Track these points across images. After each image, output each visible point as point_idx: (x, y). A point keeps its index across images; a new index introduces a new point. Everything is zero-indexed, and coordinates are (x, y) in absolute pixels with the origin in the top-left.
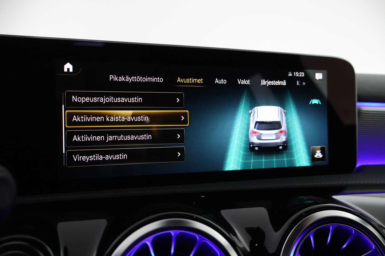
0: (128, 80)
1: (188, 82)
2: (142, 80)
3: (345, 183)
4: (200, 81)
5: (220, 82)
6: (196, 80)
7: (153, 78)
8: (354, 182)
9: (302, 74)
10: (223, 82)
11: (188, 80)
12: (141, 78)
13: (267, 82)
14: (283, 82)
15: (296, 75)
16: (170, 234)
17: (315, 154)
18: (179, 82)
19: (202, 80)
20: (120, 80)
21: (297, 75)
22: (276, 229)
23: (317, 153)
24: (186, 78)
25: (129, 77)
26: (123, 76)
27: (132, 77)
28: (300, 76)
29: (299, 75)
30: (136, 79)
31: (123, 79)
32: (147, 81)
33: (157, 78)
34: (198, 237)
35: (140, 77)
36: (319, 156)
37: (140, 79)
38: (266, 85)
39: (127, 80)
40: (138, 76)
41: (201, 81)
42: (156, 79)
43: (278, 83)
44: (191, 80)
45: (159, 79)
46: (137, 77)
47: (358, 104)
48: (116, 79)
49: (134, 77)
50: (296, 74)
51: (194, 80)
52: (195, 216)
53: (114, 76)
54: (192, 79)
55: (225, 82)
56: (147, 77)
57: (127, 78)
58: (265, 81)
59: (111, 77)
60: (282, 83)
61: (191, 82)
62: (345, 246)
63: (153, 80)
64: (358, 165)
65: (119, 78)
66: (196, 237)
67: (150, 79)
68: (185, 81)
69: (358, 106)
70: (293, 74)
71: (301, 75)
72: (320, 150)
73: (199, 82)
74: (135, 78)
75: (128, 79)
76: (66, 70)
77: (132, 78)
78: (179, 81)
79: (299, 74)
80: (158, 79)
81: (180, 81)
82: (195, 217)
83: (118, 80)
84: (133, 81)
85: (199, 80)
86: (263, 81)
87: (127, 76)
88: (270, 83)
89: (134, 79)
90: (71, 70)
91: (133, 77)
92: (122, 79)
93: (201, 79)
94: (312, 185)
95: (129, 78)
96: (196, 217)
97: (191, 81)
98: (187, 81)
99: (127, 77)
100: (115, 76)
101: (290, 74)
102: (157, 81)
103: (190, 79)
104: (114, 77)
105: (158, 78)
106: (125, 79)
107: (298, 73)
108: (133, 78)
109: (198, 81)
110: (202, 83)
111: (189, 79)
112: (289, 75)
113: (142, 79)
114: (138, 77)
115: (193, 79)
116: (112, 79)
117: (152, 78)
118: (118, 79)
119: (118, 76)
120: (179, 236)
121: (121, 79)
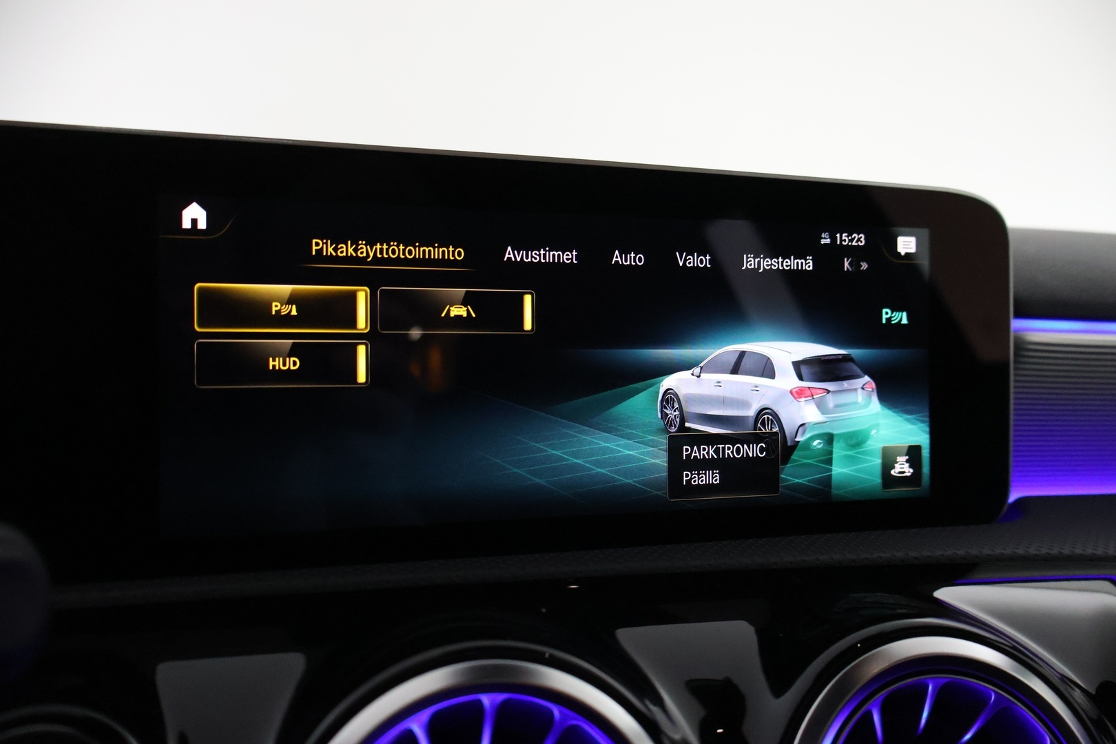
0: (365, 255)
1: (536, 259)
2: (404, 254)
3: (974, 552)
4: (570, 257)
5: (626, 261)
6: (559, 255)
7: (436, 249)
8: (998, 551)
9: (859, 240)
10: (635, 261)
11: (536, 254)
12: (401, 247)
13: (759, 262)
14: (806, 260)
15: (841, 240)
16: (480, 703)
17: (894, 468)
18: (509, 259)
19: (574, 253)
20: (342, 252)
21: (845, 240)
22: (778, 688)
23: (897, 462)
24: (529, 248)
25: (366, 245)
26: (349, 242)
27: (376, 245)
28: (854, 244)
29: (851, 241)
30: (387, 250)
31: (350, 250)
32: (417, 257)
33: (448, 248)
34: (556, 713)
35: (398, 246)
36: (904, 472)
37: (398, 250)
38: (755, 270)
39: (362, 253)
40: (392, 243)
41: (572, 259)
42: (443, 252)
43: (791, 263)
44: (545, 255)
45: (453, 252)
46: (390, 246)
47: (1016, 324)
48: (330, 250)
49: (382, 245)
50: (843, 238)
51: (551, 256)
52: (548, 651)
53: (325, 241)
54: (546, 251)
55: (640, 259)
56: (436, 245)
57: (362, 248)
58: (754, 258)
59: (316, 245)
60: (802, 263)
61: (543, 261)
62: (968, 737)
63: (436, 253)
64: (1013, 497)
65: (339, 247)
66: (551, 713)
67: (427, 250)
68: (527, 258)
69: (1016, 331)
70: (833, 239)
71: (857, 242)
72: (906, 455)
73: (568, 259)
74: (385, 247)
75: (364, 250)
76: (186, 224)
77: (376, 249)
78: (511, 258)
79: (850, 238)
80: (449, 252)
81: (512, 256)
82: (547, 655)
83: (336, 252)
84: (379, 256)
85: (568, 255)
86: (747, 258)
87: (360, 242)
88: (770, 263)
89: (381, 250)
90: (202, 225)
91: (378, 244)
92: (347, 250)
93: (571, 252)
94: (881, 558)
95: (368, 247)
96: (551, 656)
97: (545, 258)
98: (532, 257)
99: (362, 244)
100: (326, 243)
101: (825, 238)
102: (446, 258)
103: (542, 252)
104: (325, 245)
105: (451, 249)
106: (356, 250)
107: (848, 236)
108: (378, 246)
109: (565, 257)
110: (575, 262)
111: (539, 251)
112: (823, 242)
113: (404, 250)
114: (393, 245)
115: (549, 251)
116: (319, 251)
117: (432, 249)
118: (336, 250)
119: (336, 241)
120: (502, 710)
121: (344, 249)
